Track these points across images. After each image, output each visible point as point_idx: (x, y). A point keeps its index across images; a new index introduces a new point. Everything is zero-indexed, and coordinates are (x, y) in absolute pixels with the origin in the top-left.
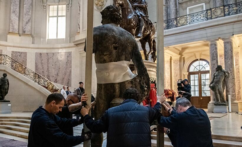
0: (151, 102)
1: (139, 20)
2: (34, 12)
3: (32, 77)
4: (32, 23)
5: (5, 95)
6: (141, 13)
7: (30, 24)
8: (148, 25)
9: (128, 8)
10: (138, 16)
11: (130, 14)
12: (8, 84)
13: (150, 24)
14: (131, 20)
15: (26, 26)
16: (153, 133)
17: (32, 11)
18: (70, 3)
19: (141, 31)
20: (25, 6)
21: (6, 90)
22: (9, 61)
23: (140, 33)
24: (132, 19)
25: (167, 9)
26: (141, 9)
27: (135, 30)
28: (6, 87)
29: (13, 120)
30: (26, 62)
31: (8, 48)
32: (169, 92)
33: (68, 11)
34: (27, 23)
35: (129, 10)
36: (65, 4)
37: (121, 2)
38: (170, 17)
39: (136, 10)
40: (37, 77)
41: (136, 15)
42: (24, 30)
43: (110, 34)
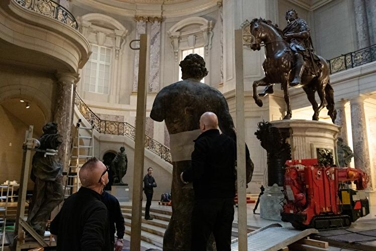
0: (307, 189)
1: (295, 58)
2: (162, 61)
3: (158, 151)
4: (160, 78)
5: (123, 176)
6: (298, 46)
7: (157, 79)
8: (312, 63)
9: (275, 43)
10: (294, 52)
11: (279, 51)
12: (126, 161)
13: (315, 61)
14: (281, 60)
15: (152, 82)
16: (307, 242)
17: (160, 61)
18: (210, 43)
19: (299, 74)
20: (151, 55)
21: (123, 169)
22: (130, 130)
23: (296, 77)
24: (283, 58)
25: (368, 30)
26: (299, 39)
27: (288, 73)
28: (124, 165)
29: (126, 211)
30: (153, 130)
31: (131, 112)
32: (350, 172)
33: (207, 55)
34: (154, 78)
35: (277, 45)
36: (203, 46)
37: (263, 35)
38: (373, 41)
39: (290, 42)
40: (164, 152)
41: (290, 50)
42: (151, 87)
43: (182, 94)
